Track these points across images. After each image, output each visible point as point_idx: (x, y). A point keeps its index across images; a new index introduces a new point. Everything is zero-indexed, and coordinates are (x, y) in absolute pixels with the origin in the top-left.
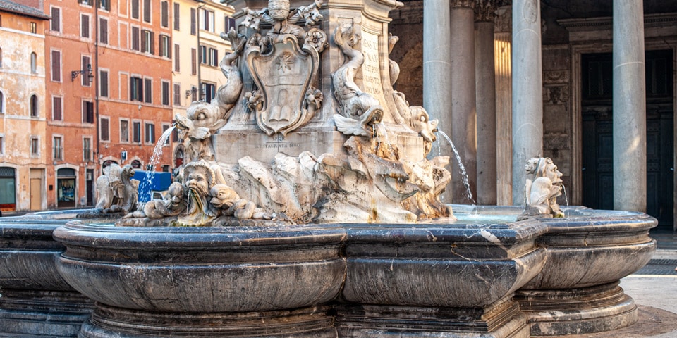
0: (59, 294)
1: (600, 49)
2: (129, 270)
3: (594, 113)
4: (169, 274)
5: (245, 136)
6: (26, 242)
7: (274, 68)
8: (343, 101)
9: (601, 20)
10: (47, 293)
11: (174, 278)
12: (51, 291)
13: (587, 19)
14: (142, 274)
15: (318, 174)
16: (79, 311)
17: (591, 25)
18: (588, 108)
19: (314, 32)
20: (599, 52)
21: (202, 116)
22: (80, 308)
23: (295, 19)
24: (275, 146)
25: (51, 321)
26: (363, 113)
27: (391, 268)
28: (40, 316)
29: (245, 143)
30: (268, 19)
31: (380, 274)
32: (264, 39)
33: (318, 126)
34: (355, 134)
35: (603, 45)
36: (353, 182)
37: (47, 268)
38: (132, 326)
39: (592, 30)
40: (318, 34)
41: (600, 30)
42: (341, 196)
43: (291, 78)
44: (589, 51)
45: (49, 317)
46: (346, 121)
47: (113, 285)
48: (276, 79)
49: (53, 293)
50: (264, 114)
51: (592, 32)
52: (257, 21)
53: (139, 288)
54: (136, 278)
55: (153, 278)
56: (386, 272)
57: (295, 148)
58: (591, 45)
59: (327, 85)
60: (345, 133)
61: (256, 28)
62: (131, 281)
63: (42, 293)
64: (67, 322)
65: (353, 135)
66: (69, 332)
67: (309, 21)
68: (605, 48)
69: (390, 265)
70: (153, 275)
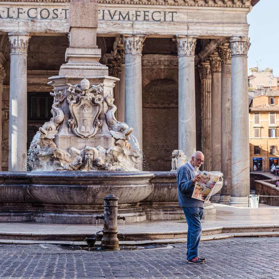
0: (14, 204)
1: (39, 90)
2: (92, 187)
3: (34, 128)
4: (108, 188)
5: (70, 138)
6: (5, 181)
7: (80, 110)
8: (111, 125)
9: (40, 72)
10: (7, 204)
11: (110, 190)
12: (9, 203)
13: (32, 71)
14: (98, 188)
15: (108, 155)
16: (26, 211)
17: (34, 74)
18: (31, 125)
19: (98, 96)
20: (38, 91)
21: (51, 129)
22: (26, 209)
23: (91, 90)
24: (84, 143)
25: (14, 215)
26: (124, 130)
27: (170, 187)
28: (7, 214)
29: (71, 141)
30: (79, 89)
31: (166, 189)
32: (76, 97)
33: (103, 135)
34: (121, 138)
35: (41, 87)
36: (122, 158)
37: (18, 192)
38: (81, 210)
39: (35, 78)
40: (100, 97)
41: (40, 78)
42: (117, 163)
43: (88, 114)
44: (32, 90)
45: (12, 214)
46: (116, 133)
47: (82, 193)
48: (81, 115)
49: (11, 204)
50: (78, 129)
51: (34, 79)
52: (74, 90)
53: (94, 194)
54: (95, 190)
55: (102, 190)
56: (168, 188)
57: (93, 143)
58: (34, 87)
59: (103, 118)
60: (116, 138)
61: (74, 92)
62: (92, 191)
63: (5, 204)
64: (23, 215)
65: (119, 139)
66: (24, 219)
67: (98, 91)
68: (42, 89)
69: (170, 186)
70: (102, 189)
